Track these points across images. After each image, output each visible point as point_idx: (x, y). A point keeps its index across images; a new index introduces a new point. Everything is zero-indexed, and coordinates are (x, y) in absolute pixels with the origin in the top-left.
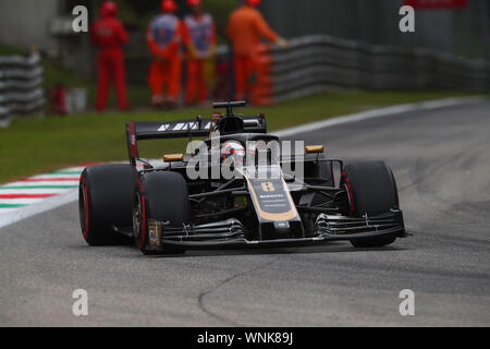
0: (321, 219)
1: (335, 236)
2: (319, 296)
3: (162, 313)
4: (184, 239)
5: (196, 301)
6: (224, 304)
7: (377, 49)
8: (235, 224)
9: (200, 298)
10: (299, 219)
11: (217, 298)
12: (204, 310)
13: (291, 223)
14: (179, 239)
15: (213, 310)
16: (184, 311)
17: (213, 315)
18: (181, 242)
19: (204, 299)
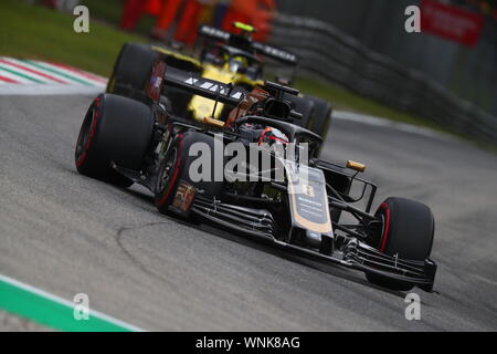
0: (353, 244)
1: (361, 265)
2: (234, 271)
3: (79, 232)
4: (211, 213)
5: (115, 234)
6: (140, 246)
7: (375, 56)
8: (267, 217)
9: (120, 232)
10: (332, 236)
11: (136, 238)
12: (120, 244)
13: (323, 236)
14: (206, 212)
15: (128, 247)
16: (100, 238)
17: (126, 252)
18: (207, 216)
19: (124, 234)
